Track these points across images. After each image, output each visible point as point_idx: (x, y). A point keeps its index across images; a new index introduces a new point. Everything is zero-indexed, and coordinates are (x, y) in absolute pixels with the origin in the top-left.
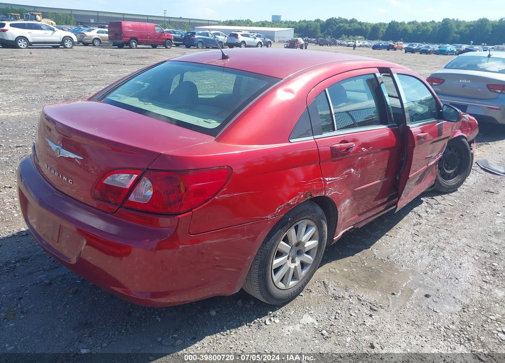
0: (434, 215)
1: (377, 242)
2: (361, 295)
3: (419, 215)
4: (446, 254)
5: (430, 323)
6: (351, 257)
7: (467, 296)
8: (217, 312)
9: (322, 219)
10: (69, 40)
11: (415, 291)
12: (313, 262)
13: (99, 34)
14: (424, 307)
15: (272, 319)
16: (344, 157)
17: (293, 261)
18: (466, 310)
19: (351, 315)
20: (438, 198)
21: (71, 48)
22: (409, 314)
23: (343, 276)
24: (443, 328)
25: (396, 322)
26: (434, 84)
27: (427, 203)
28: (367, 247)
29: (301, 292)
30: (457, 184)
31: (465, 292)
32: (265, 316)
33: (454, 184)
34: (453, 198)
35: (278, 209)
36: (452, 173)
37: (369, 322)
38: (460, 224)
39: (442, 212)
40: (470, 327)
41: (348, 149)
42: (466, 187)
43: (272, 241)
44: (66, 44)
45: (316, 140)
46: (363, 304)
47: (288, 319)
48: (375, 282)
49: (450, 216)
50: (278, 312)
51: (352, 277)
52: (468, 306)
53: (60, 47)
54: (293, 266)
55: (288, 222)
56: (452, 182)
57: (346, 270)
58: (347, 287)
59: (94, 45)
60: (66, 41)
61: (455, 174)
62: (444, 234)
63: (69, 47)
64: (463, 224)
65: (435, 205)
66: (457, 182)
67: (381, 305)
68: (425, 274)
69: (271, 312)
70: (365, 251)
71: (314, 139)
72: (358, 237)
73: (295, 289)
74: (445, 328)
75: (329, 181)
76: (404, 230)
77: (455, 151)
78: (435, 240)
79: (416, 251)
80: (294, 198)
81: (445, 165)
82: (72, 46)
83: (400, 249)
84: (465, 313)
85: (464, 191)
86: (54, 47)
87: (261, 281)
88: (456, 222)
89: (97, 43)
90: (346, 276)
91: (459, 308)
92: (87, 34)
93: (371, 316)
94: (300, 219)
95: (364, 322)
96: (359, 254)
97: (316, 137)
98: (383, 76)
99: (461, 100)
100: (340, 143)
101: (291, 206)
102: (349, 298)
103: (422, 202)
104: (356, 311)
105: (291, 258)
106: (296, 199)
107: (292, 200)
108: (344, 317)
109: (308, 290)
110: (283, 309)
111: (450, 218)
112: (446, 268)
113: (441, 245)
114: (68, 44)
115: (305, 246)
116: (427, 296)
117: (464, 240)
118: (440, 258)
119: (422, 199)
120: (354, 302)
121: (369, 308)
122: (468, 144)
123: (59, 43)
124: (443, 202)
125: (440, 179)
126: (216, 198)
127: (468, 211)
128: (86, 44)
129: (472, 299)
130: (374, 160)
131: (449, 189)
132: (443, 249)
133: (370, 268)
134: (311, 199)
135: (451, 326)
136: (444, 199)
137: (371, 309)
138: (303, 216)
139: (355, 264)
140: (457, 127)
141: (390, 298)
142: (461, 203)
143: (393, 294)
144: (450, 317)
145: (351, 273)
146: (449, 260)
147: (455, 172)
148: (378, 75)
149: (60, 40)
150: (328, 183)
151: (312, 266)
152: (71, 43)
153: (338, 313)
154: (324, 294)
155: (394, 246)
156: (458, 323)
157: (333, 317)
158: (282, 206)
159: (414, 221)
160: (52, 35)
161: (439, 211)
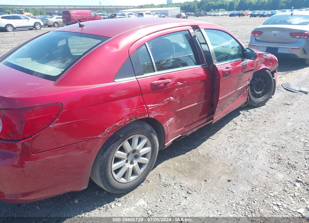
0: (247, 123)
1: (203, 144)
2: (183, 183)
3: (236, 123)
4: (249, 149)
5: (227, 200)
6: (183, 155)
7: (257, 179)
8: (79, 200)
9: (152, 132)
10: (38, 25)
11: (222, 177)
12: (149, 162)
13: (57, 19)
14: (226, 189)
15: (117, 204)
16: (163, 90)
17: (132, 163)
18: (254, 190)
19: (172, 198)
20: (251, 111)
21: (40, 29)
22: (213, 195)
23: (174, 169)
24: (235, 204)
25: (203, 202)
26: (256, 35)
27: (243, 114)
28: (195, 147)
29: (142, 182)
30: (265, 100)
31: (256, 177)
32: (113, 201)
33: (262, 100)
34: (261, 110)
35: (107, 130)
36: (261, 93)
37: (184, 202)
38: (262, 128)
39: (252, 120)
40: (254, 202)
41: (166, 84)
42: (272, 102)
43: (108, 152)
44: (36, 27)
45: (138, 79)
46: (182, 189)
47: (128, 203)
48: (195, 172)
49: (257, 122)
50: (122, 199)
51: (180, 169)
52: (256, 187)
53: (34, 29)
54: (131, 166)
55: (120, 137)
56: (261, 99)
57: (177, 165)
58: (175, 177)
59: (55, 27)
60: (37, 25)
61: (263, 94)
62: (250, 135)
63: (38, 29)
64: (264, 127)
65: (248, 116)
66: (265, 99)
67: (195, 189)
68: (231, 165)
69: (117, 199)
70: (193, 150)
71: (136, 79)
72: (191, 141)
73: (135, 182)
74: (236, 204)
75: (151, 107)
76: (223, 134)
77: (262, 79)
78: (243, 140)
79: (228, 149)
80: (121, 121)
81: (255, 88)
82: (41, 28)
83: (218, 147)
84: (253, 192)
85: (269, 104)
86: (30, 29)
87: (104, 180)
88: (260, 127)
89: (56, 25)
90: (176, 169)
91: (249, 188)
92: (50, 19)
93: (186, 198)
94: (131, 135)
95: (180, 202)
96: (188, 153)
97: (137, 77)
98: (197, 31)
99: (275, 44)
100: (159, 80)
101: (119, 127)
102: (174, 185)
103: (240, 114)
104: (176, 195)
105: (129, 162)
106: (122, 122)
107: (119, 123)
108: (167, 200)
109: (147, 181)
110: (126, 196)
111: (256, 124)
112: (247, 159)
113: (247, 143)
114: (38, 27)
115: (140, 152)
116: (229, 181)
117: (263, 139)
118: (244, 153)
119: (240, 112)
120: (176, 188)
121: (186, 192)
122: (270, 74)
123: (32, 27)
124: (254, 113)
125: (252, 98)
126: (50, 126)
127: (269, 119)
128: (50, 26)
129: (260, 181)
130: (190, 90)
131: (259, 104)
132: (247, 146)
133: (194, 162)
134: (136, 121)
135: (241, 203)
136: (255, 111)
137: (187, 193)
138: (133, 133)
139: (184, 160)
140: (262, 63)
141: (203, 184)
142: (266, 113)
143: (206, 181)
144: (242, 195)
145: (180, 167)
146: (250, 153)
147: (263, 93)
148: (191, 31)
149: (32, 25)
150: (150, 108)
151: (148, 165)
152: (40, 26)
153: (164, 197)
154: (158, 183)
155: (214, 146)
156: (246, 199)
157: (159, 200)
158: (111, 127)
159: (232, 128)
160: (28, 22)
161: (250, 120)
